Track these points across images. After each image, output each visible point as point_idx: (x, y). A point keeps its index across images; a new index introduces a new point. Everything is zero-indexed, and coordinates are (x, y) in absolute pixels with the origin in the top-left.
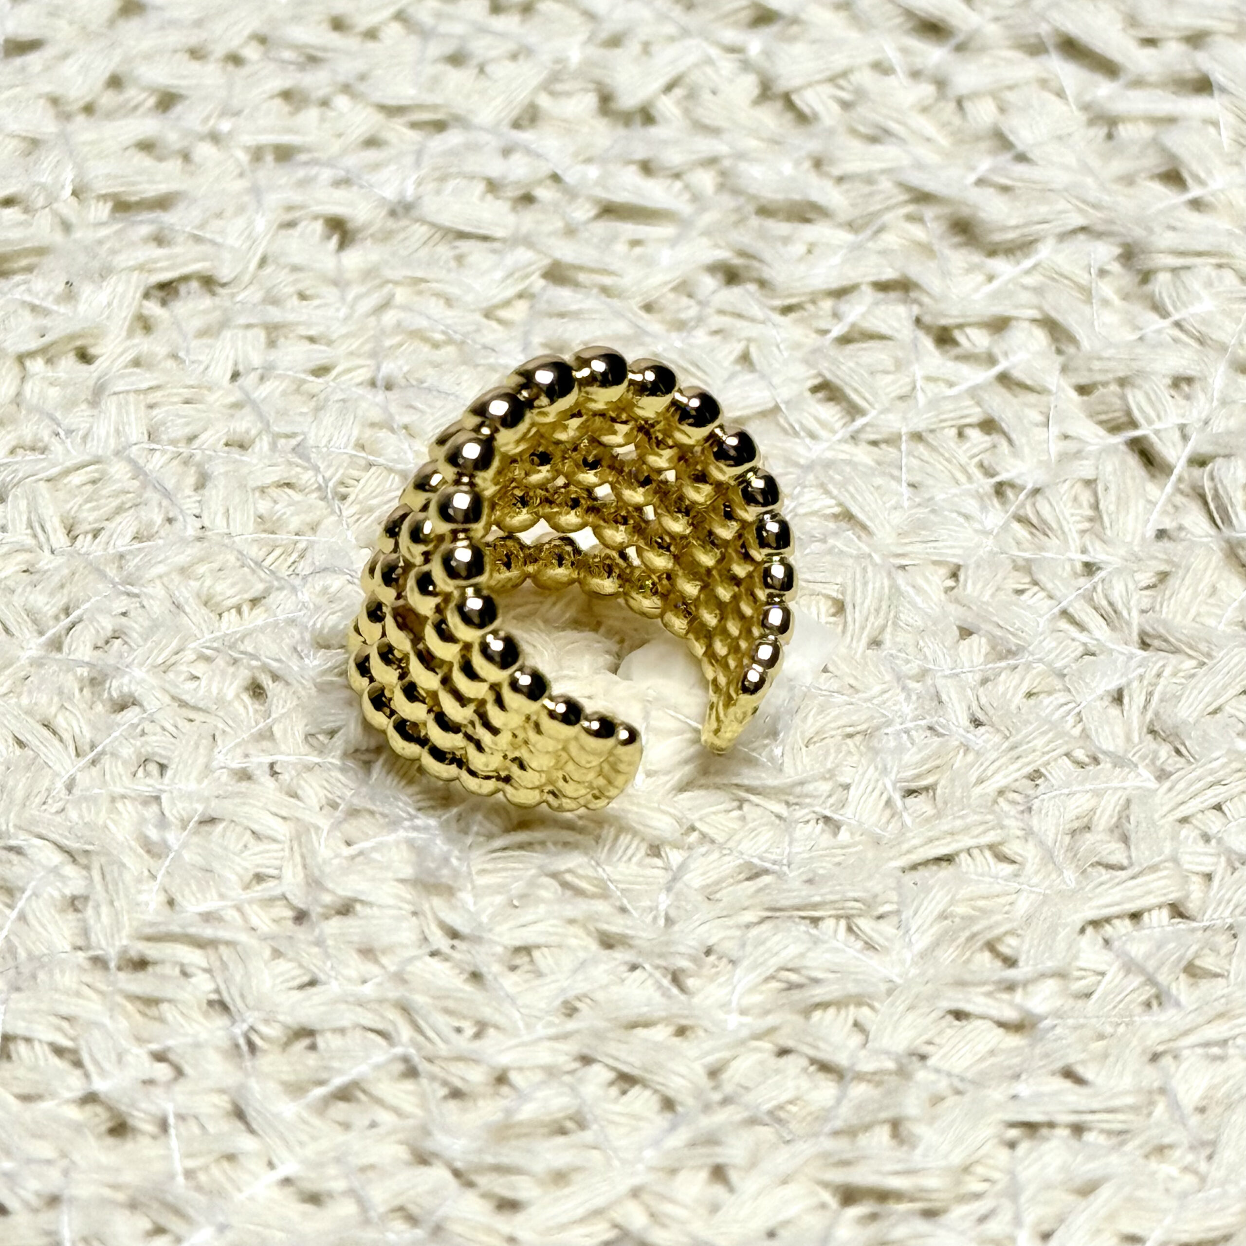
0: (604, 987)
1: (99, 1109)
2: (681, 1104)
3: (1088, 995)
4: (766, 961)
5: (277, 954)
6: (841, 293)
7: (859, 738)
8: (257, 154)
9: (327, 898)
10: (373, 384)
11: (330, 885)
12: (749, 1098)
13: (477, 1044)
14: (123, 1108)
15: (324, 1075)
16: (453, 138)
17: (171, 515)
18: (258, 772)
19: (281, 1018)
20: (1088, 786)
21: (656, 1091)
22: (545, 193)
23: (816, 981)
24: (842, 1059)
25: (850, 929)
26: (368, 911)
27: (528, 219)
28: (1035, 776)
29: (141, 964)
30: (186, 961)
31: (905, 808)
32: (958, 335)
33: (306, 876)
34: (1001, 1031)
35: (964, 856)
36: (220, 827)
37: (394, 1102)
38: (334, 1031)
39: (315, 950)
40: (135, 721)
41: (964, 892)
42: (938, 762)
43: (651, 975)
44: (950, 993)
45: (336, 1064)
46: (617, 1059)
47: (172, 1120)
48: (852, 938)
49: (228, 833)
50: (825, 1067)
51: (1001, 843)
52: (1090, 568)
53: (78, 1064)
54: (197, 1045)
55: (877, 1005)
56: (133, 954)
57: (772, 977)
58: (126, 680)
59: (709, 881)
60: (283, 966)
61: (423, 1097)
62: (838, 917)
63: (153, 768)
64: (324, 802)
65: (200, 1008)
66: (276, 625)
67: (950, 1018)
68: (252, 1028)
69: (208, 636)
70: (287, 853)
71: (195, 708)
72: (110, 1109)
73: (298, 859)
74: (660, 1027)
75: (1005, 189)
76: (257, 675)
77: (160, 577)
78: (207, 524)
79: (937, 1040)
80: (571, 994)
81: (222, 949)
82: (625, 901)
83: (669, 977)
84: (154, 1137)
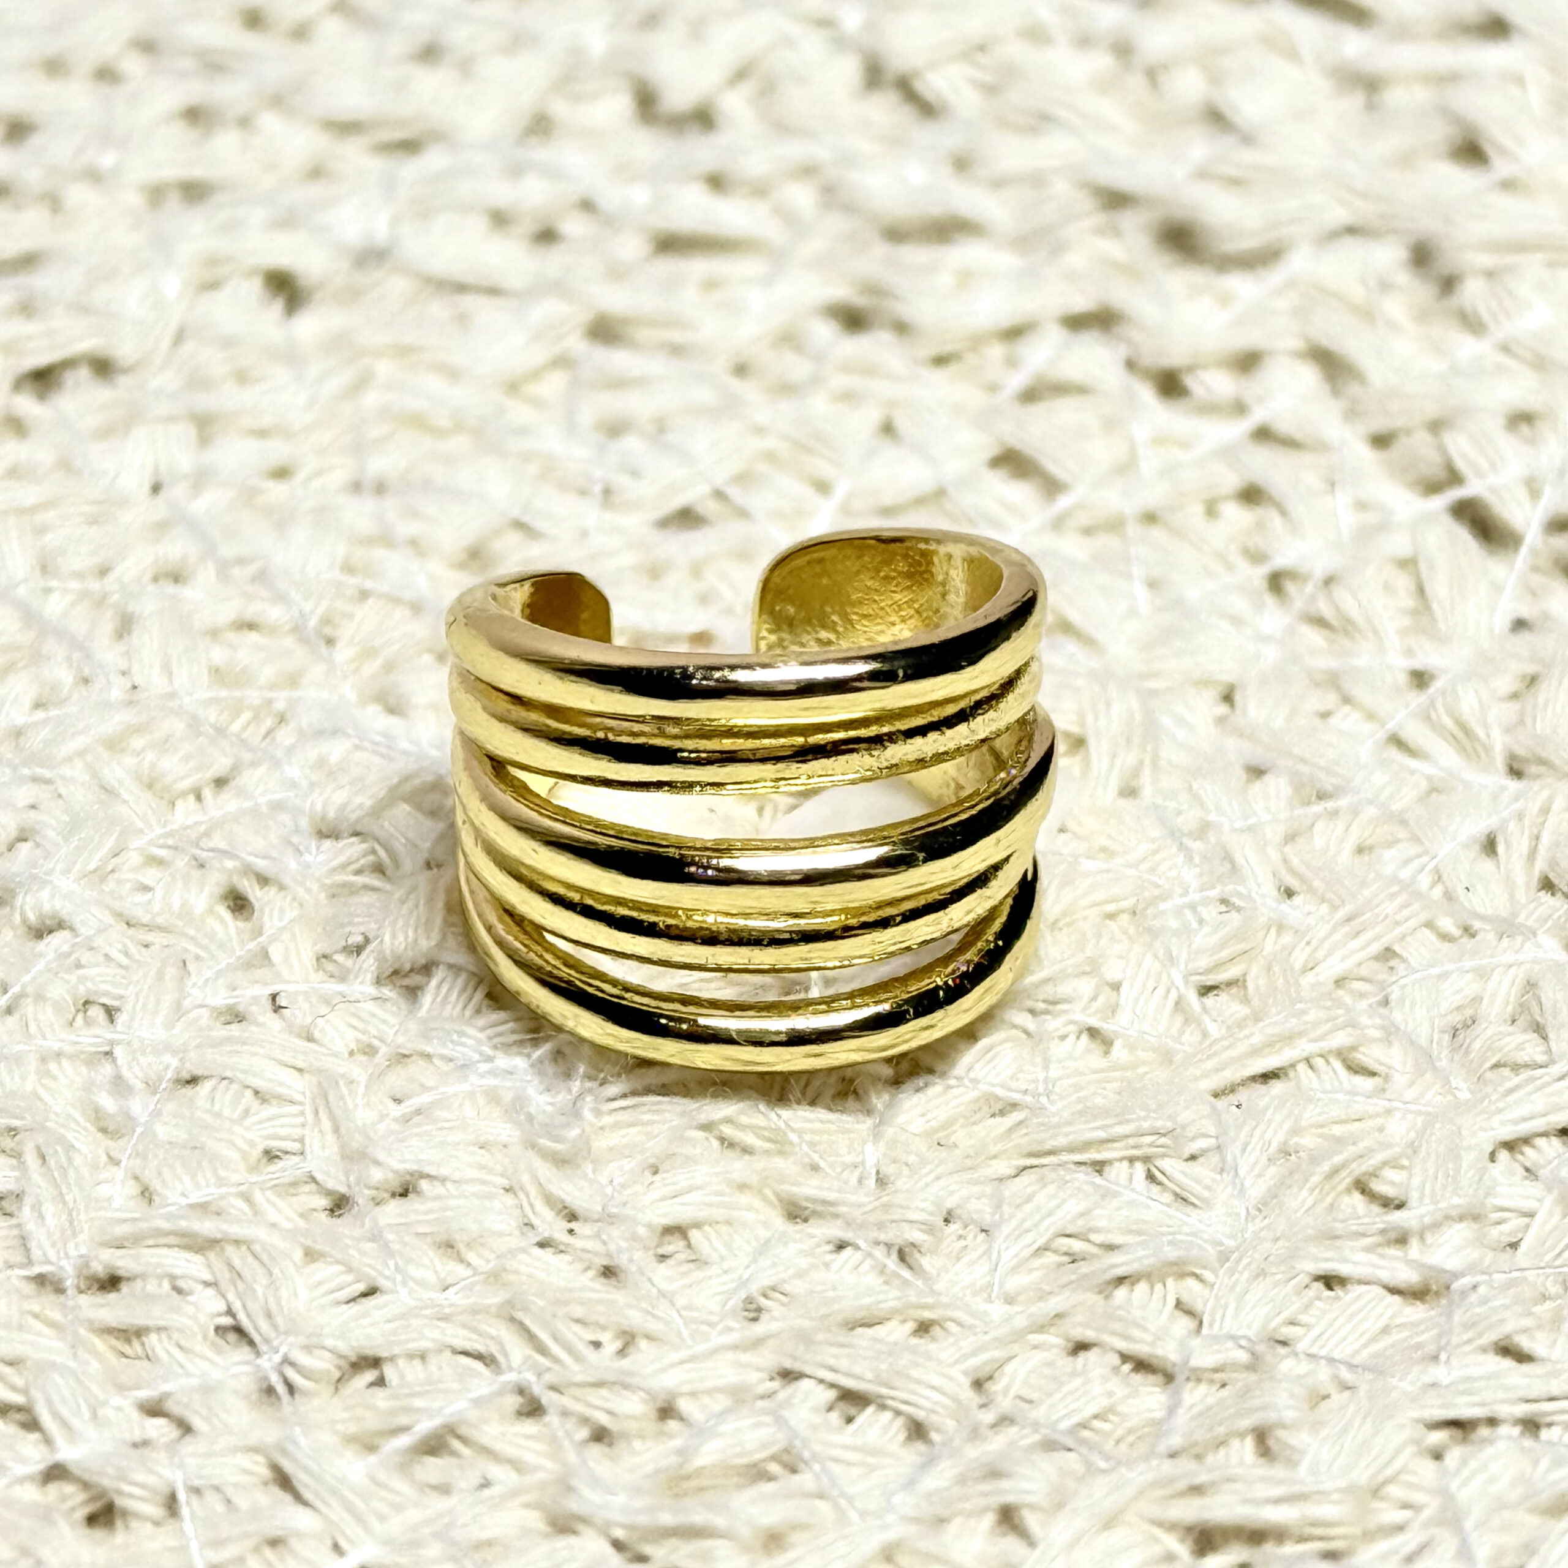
0: (800, 1275)
1: (69, 1488)
2: (938, 1430)
3: (1514, 1246)
4: (1036, 1225)
5: (311, 1255)
6: (1014, 333)
7: (1125, 918)
8: (156, 194)
9: (377, 1175)
10: (356, 487)
11: (382, 1157)
12: (1038, 1413)
13: (625, 1363)
14: (106, 1482)
15: (403, 1420)
16: (433, 160)
17: (86, 672)
18: (254, 1008)
19: (329, 1343)
20: (1468, 964)
21: (898, 1413)
22: (573, 226)
23: (1110, 1248)
24: (1168, 1352)
25: (1151, 1177)
26: (439, 1189)
27: (554, 261)
28: (1388, 954)
29: (111, 1282)
30: (177, 1272)
31: (1205, 1009)
32: (1189, 381)
33: (342, 1146)
34: (1397, 1299)
35: (1302, 1068)
36: (205, 1088)
37: (510, 1451)
38: (411, 1356)
39: (369, 1246)
40: (65, 948)
41: (1310, 1115)
42: (1243, 946)
43: (870, 1255)
44: (1314, 1250)
45: (418, 1403)
46: (834, 1370)
47: (182, 1496)
48: (1155, 1189)
49: (218, 1096)
50: (1142, 1365)
51: (1353, 1048)
52: (1420, 679)
53: (32, 1425)
54: (208, 1389)
55: (1207, 1275)
56: (98, 1268)
57: (1045, 1248)
58: (45, 894)
59: (934, 1124)
60: (322, 1271)
61: (553, 1441)
62: (1131, 1160)
63: (96, 1012)
64: (353, 1046)
65: (205, 1337)
66: (255, 812)
67: (1319, 1286)
68: (287, 1361)
69: (159, 831)
70: (310, 1117)
71: (150, 928)
72: (86, 1485)
73: (327, 1125)
74: (893, 1324)
75: (1235, 182)
76: (235, 879)
77: (81, 753)
78: (138, 680)
79: (1303, 1318)
80: (754, 1288)
81: (230, 1250)
82: (816, 1157)
83: (894, 1256)
84: (157, 1523)
